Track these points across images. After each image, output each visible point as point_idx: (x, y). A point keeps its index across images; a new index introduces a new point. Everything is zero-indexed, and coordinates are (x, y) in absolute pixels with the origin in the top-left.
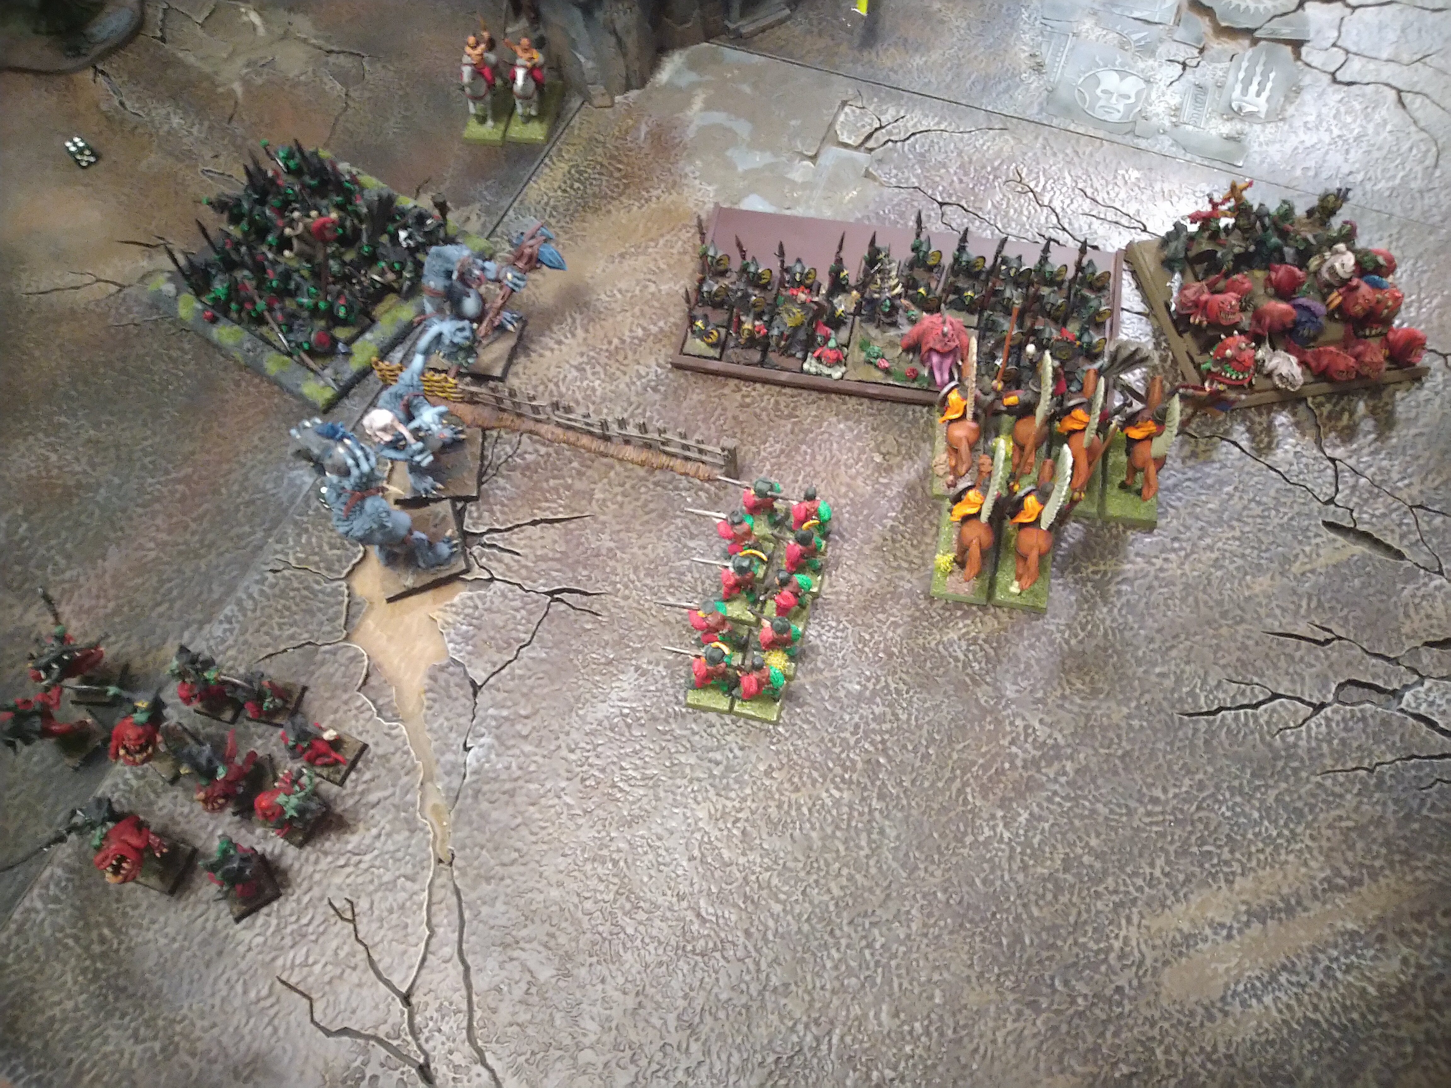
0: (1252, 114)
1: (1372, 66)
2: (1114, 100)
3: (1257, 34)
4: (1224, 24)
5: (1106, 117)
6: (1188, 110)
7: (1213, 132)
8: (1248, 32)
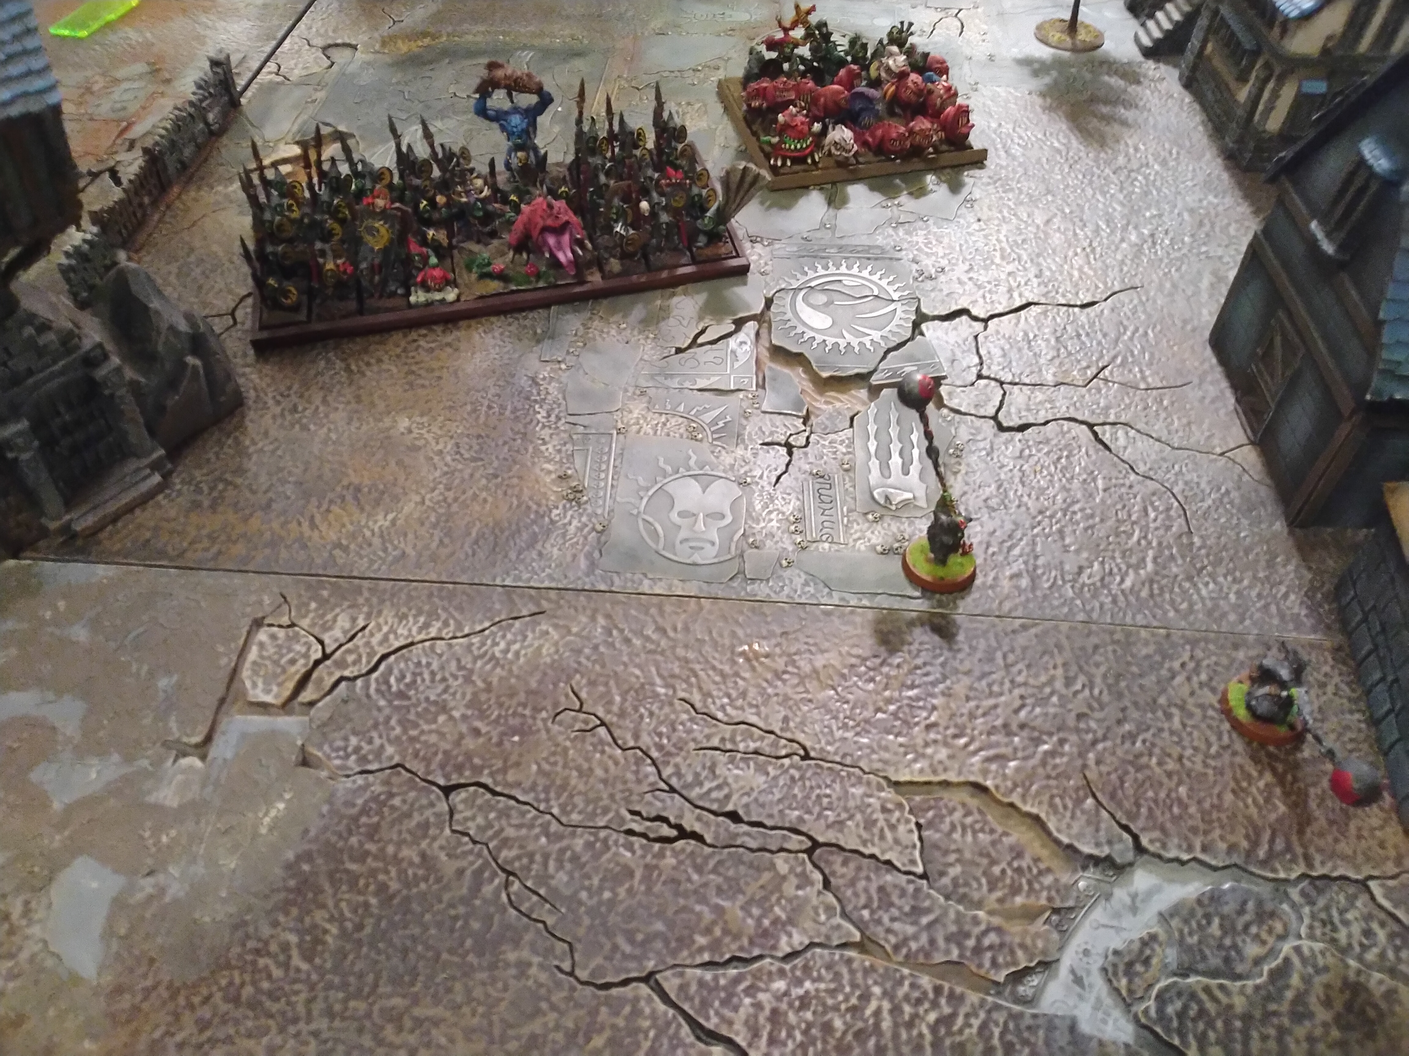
0: (906, 504)
1: (1039, 396)
2: (700, 525)
3: (875, 381)
4: (825, 375)
5: (697, 558)
6: (814, 519)
7: (861, 546)
8: (862, 378)
